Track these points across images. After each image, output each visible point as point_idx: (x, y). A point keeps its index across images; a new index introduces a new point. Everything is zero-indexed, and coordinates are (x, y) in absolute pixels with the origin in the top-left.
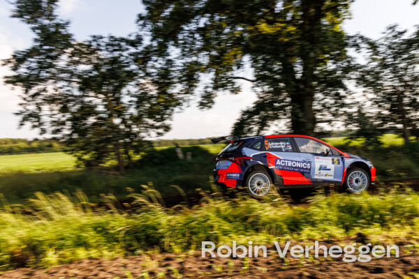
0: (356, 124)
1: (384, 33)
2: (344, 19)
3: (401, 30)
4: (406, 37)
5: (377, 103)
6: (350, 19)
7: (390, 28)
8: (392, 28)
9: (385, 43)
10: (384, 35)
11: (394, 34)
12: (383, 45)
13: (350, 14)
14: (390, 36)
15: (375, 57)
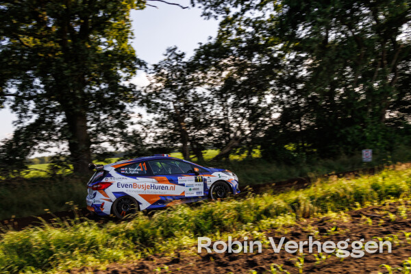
1: (166, 55)
2: (127, 38)
3: (180, 53)
4: (186, 59)
6: (132, 38)
7: (170, 51)
8: (172, 50)
9: (168, 65)
10: (166, 57)
11: (175, 56)
12: (165, 66)
13: (132, 34)
14: (171, 58)
15: (160, 77)
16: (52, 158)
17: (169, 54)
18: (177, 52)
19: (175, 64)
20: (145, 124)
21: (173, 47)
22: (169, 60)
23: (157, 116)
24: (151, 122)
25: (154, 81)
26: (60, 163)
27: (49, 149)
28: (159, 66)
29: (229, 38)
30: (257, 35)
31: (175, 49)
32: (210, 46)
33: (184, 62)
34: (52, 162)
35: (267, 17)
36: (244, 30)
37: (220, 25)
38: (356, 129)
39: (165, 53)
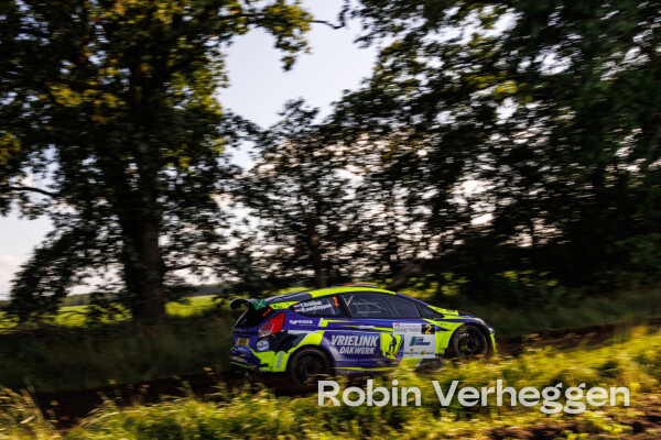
0: (234, 272)
1: (282, 114)
2: (215, 86)
3: (309, 110)
4: (317, 121)
5: (274, 233)
6: (224, 86)
7: (292, 107)
8: (295, 106)
9: (286, 132)
10: (282, 118)
11: (298, 115)
12: (281, 134)
13: (225, 79)
14: (292, 119)
15: (271, 155)
16: (93, 295)
17: (290, 112)
18: (303, 108)
19: (297, 130)
20: (245, 237)
21: (297, 100)
22: (289, 123)
23: (265, 222)
24: (256, 232)
25: (260, 161)
26: (105, 304)
27: (86, 280)
28: (269, 135)
29: (396, 80)
30: (448, 73)
31: (300, 103)
32: (362, 95)
33: (316, 126)
34: (92, 303)
35: (467, 39)
36: (424, 65)
37: (379, 56)
38: (649, 240)
39: (282, 111)
